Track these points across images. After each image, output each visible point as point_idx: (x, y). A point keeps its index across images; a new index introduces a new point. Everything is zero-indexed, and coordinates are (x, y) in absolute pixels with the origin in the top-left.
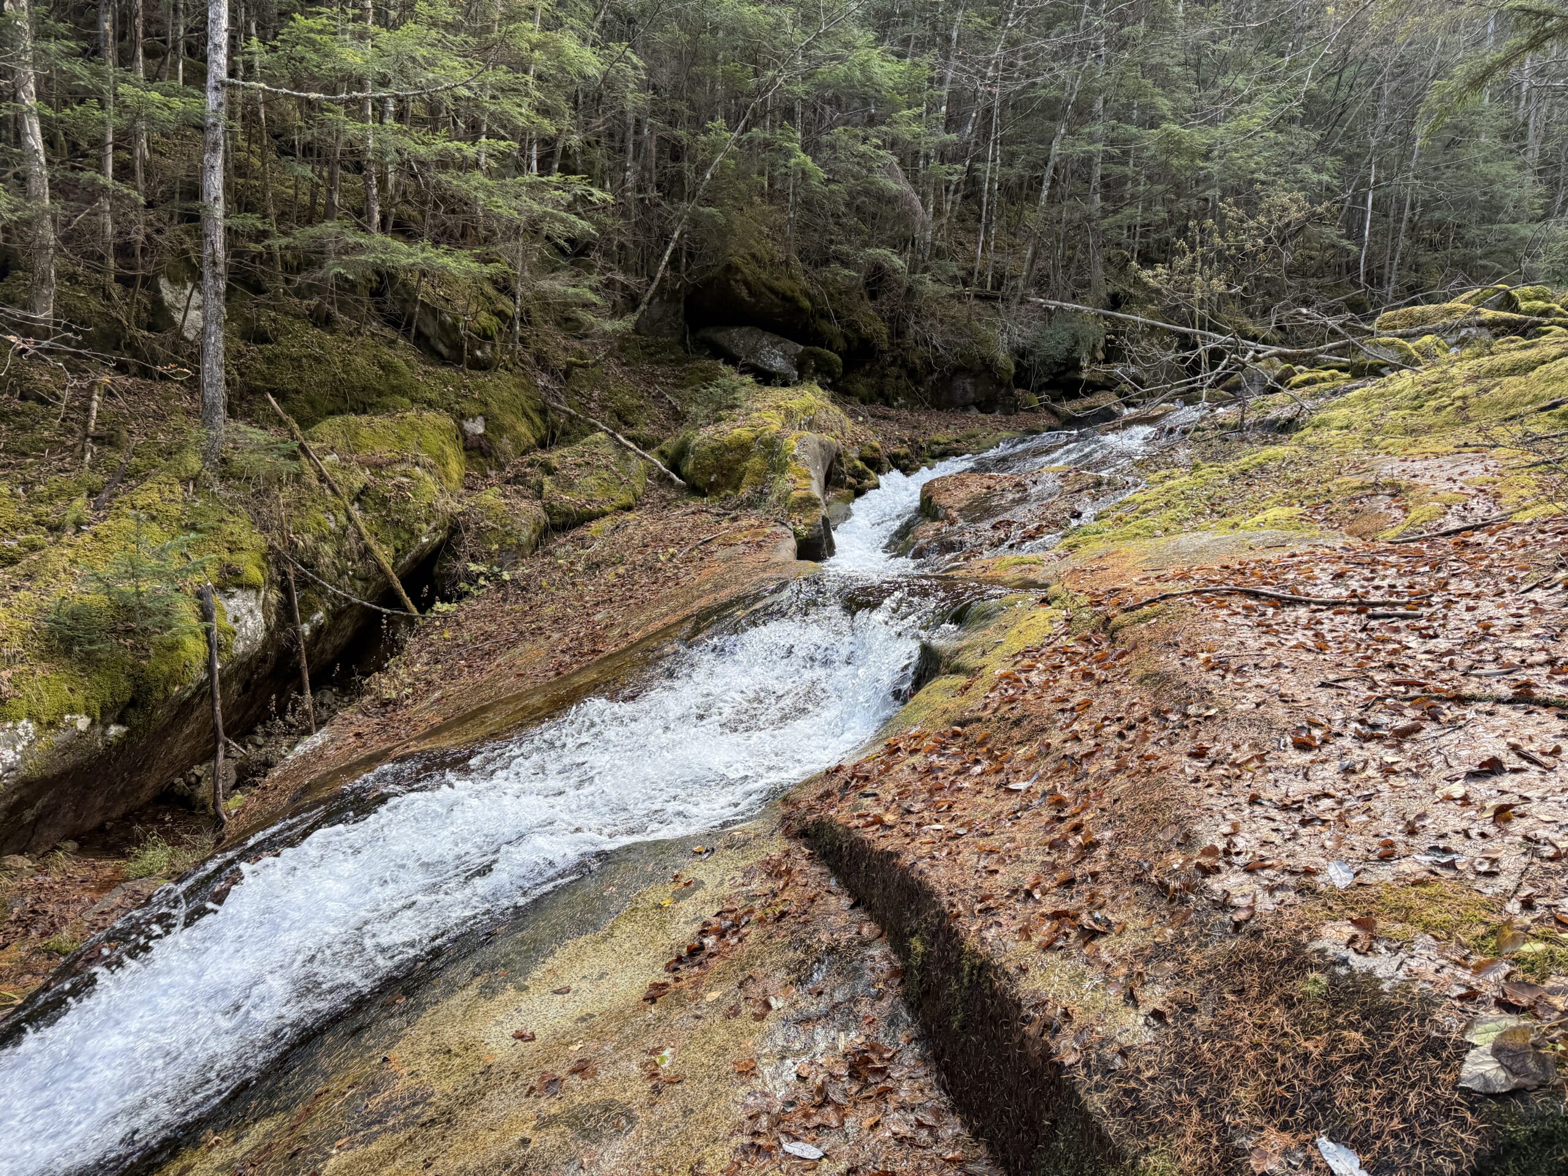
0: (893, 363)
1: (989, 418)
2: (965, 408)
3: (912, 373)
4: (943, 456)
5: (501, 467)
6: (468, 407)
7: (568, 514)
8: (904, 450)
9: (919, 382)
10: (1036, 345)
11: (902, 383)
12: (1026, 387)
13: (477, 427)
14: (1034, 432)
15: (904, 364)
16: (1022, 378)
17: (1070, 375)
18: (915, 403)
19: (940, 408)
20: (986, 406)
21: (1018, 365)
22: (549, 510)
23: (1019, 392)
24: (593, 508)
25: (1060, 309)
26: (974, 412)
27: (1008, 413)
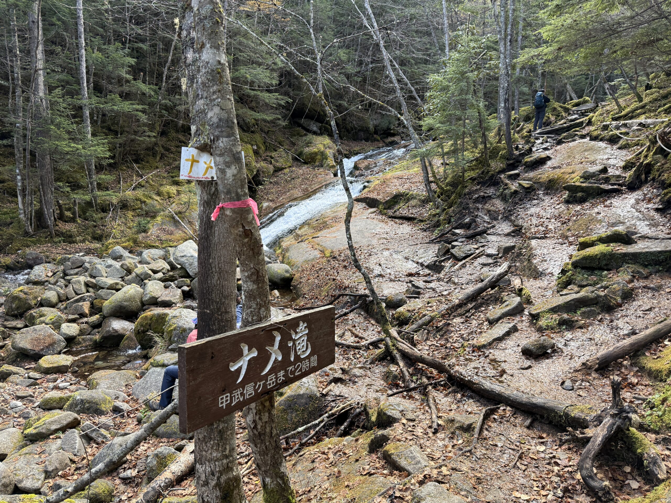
0: (343, 128)
1: (367, 143)
2: (361, 140)
3: (348, 131)
4: (356, 154)
5: (261, 157)
6: (254, 143)
7: (278, 168)
8: (347, 153)
9: (349, 133)
10: (380, 124)
11: (345, 133)
12: (377, 134)
13: (255, 147)
14: (379, 148)
15: (346, 128)
16: (376, 132)
17: (388, 131)
18: (348, 139)
19: (354, 140)
20: (367, 140)
21: (375, 129)
22: (274, 167)
23: (375, 136)
24: (283, 166)
25: (386, 114)
26: (364, 141)
27: (372, 142)
